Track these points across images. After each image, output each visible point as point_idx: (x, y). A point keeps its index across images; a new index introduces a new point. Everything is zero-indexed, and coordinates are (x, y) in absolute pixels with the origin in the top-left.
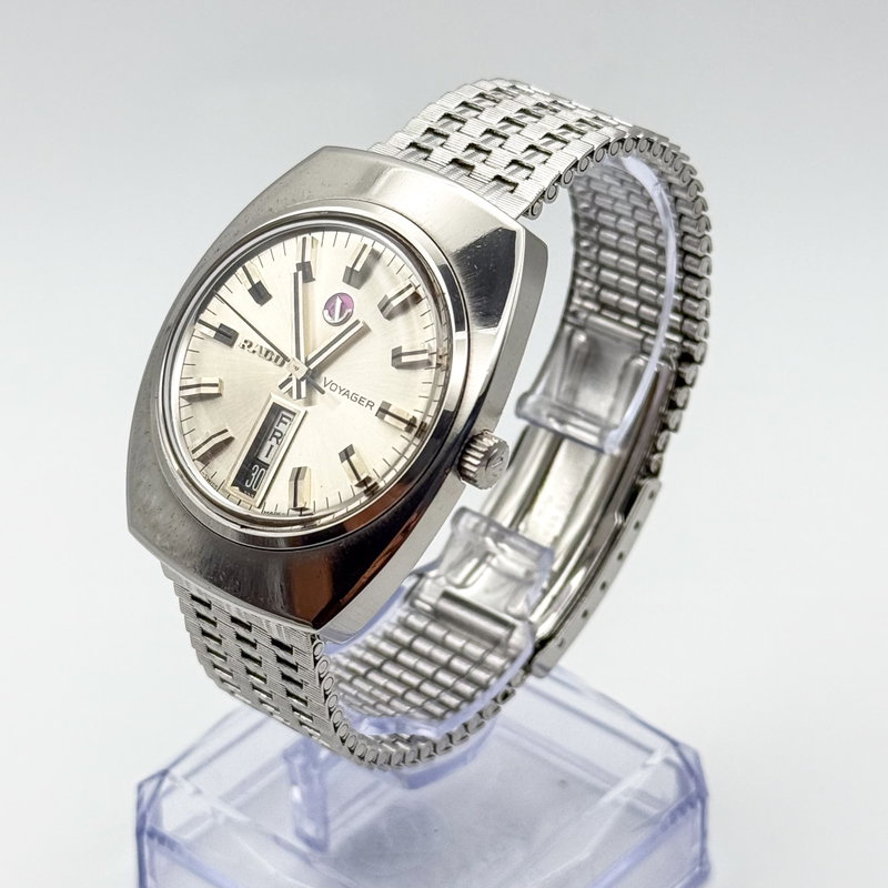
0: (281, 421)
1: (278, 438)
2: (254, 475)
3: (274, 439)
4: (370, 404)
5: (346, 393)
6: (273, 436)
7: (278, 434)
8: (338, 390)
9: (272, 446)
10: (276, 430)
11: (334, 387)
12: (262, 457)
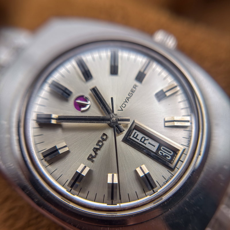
0: (135, 138)
1: (145, 140)
2: (164, 154)
3: (145, 142)
4: (135, 86)
5: (128, 99)
6: (143, 142)
7: (143, 140)
8: (126, 103)
9: (149, 143)
10: (140, 141)
11: (124, 106)
12: (154, 149)
